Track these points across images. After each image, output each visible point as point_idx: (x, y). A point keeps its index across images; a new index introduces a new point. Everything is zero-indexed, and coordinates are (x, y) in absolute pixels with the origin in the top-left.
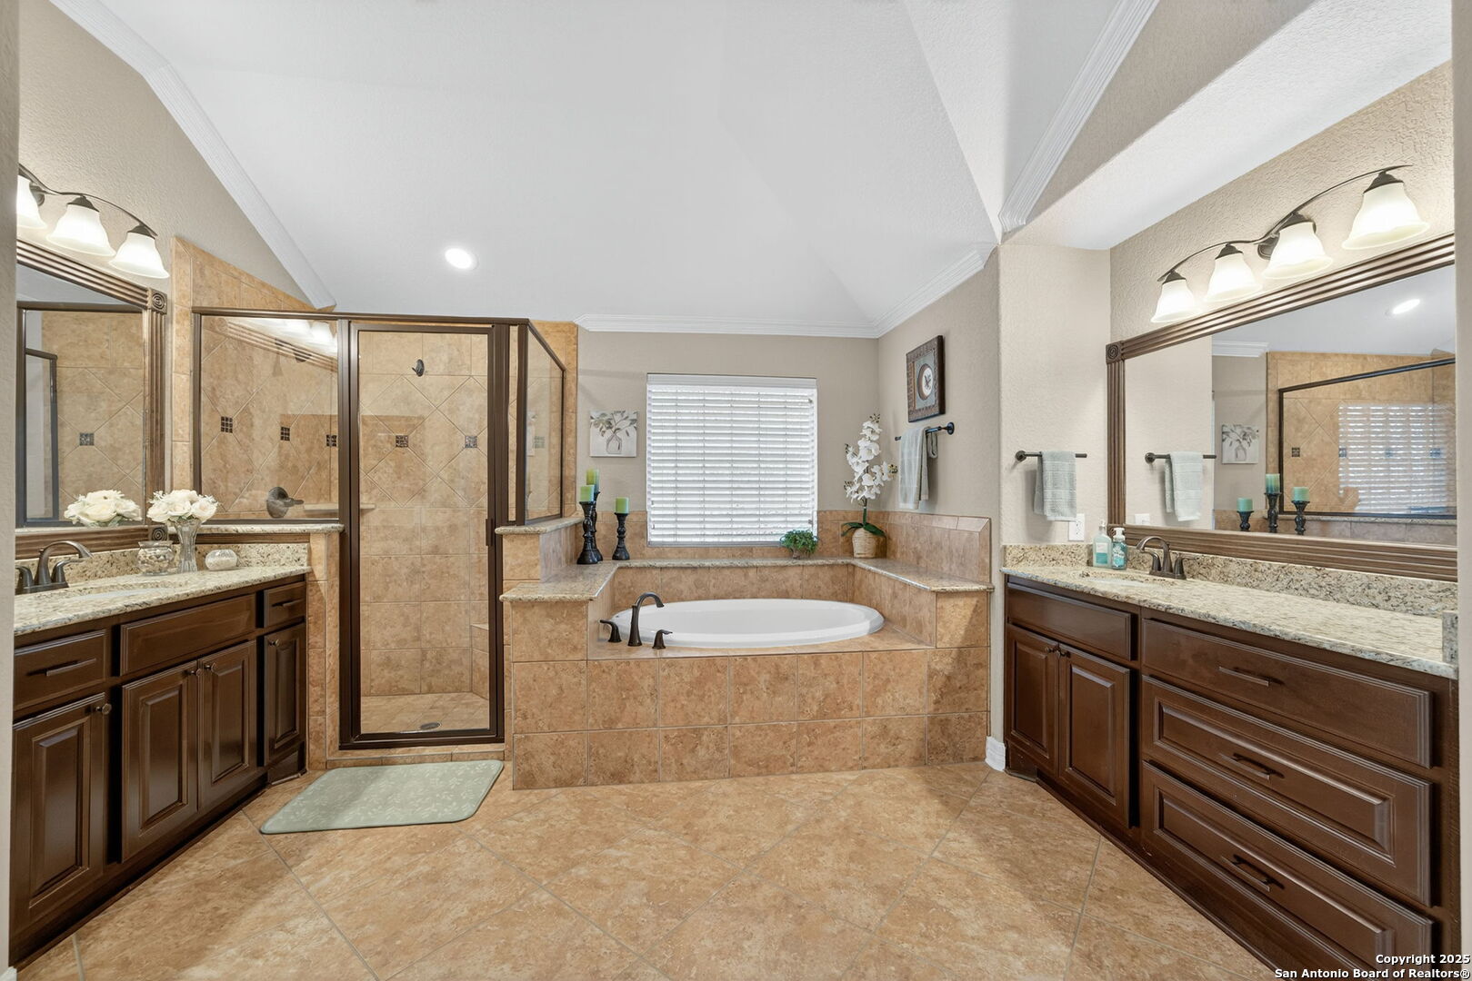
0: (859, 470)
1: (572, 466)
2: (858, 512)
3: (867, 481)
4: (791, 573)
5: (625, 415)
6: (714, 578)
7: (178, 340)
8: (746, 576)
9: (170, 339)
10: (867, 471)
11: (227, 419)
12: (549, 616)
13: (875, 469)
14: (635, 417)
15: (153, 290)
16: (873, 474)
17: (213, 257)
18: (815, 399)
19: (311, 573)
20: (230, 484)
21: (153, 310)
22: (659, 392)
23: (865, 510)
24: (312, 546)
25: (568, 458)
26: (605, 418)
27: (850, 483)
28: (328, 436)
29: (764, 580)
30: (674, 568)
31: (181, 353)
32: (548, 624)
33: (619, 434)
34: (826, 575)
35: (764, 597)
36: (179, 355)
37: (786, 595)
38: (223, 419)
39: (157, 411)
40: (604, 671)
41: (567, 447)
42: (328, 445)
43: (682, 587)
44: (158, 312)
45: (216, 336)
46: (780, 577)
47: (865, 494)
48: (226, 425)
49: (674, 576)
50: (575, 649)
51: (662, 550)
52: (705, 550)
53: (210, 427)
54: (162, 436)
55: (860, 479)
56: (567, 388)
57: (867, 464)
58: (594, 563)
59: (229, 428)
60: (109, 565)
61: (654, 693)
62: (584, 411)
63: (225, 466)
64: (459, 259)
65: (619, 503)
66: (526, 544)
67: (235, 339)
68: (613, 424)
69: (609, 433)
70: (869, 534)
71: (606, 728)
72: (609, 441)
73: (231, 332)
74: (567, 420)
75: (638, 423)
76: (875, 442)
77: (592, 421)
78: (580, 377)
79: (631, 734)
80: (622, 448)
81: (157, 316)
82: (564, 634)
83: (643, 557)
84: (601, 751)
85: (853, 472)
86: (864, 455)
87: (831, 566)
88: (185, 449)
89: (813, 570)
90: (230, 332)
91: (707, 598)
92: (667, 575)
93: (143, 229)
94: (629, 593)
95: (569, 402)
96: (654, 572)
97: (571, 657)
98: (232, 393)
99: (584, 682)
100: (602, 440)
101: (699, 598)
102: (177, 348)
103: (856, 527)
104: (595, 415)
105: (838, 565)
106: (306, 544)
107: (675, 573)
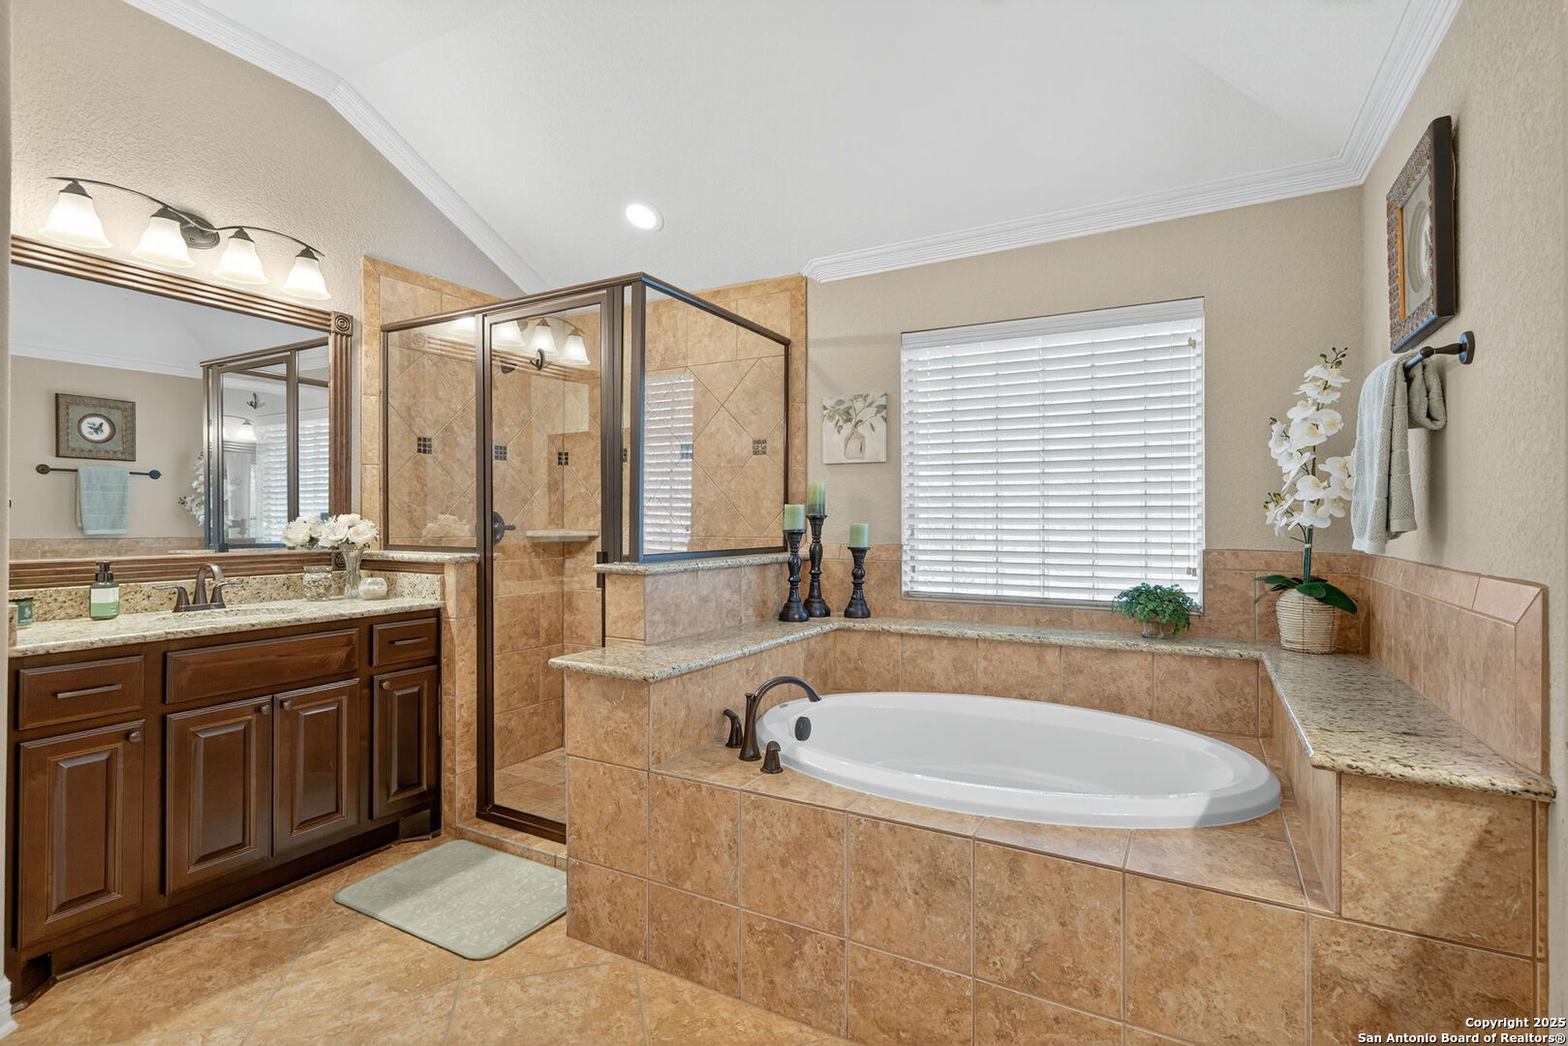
0: (1291, 468)
1: (801, 478)
2: (1296, 554)
3: (1308, 489)
4: (1130, 663)
5: (869, 400)
6: (985, 658)
7: (366, 361)
8: (1040, 660)
9: (359, 362)
10: (1311, 469)
11: (425, 439)
12: (605, 696)
13: (1329, 466)
14: (882, 401)
15: (335, 312)
16: (1325, 477)
17: (408, 271)
18: (1200, 338)
19: (445, 608)
20: (429, 508)
21: (337, 334)
22: (920, 359)
23: (1309, 551)
24: (446, 578)
25: (794, 467)
26: (843, 407)
27: (1277, 497)
28: (560, 454)
29: (1074, 670)
30: (922, 636)
31: (370, 374)
32: (603, 708)
33: (860, 429)
34: (1204, 679)
35: (1073, 703)
36: (368, 376)
37: (1116, 705)
38: (419, 439)
39: (342, 434)
40: (668, 794)
41: (793, 452)
42: (560, 463)
43: (933, 667)
44: (342, 335)
45: (411, 353)
46: (1105, 669)
47: (1304, 519)
48: (424, 446)
49: (921, 648)
50: (634, 751)
51: (924, 605)
52: (990, 608)
53: (403, 448)
54: (348, 459)
55: (1293, 489)
56: (793, 368)
57: (1308, 456)
58: (801, 620)
59: (427, 449)
60: (285, 588)
61: (733, 845)
62: (817, 397)
63: (422, 490)
64: (641, 217)
65: (855, 532)
66: (628, 588)
67: (434, 354)
68: (853, 415)
69: (847, 428)
70: (1311, 602)
71: (671, 884)
72: (848, 439)
73: (434, 347)
74: (793, 413)
75: (889, 411)
76: (1329, 406)
77: (826, 412)
78: (810, 350)
79: (702, 904)
80: (867, 450)
81: (341, 339)
82: (622, 726)
83: (894, 615)
84: (664, 917)
85: (1280, 473)
86: (1301, 437)
87: (1217, 661)
88: (375, 472)
89: (1174, 665)
90: (430, 348)
91: (972, 692)
92: (911, 646)
93: (308, 253)
94: (856, 669)
95: (797, 386)
96: (892, 640)
97: (629, 762)
98: (431, 412)
99: (644, 803)
100: (838, 439)
101: (958, 690)
102: (366, 369)
103: (1283, 584)
104: (829, 403)
105: (1229, 659)
106: (439, 576)
107: (923, 644)
